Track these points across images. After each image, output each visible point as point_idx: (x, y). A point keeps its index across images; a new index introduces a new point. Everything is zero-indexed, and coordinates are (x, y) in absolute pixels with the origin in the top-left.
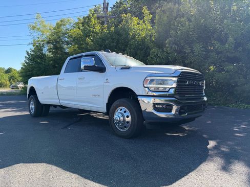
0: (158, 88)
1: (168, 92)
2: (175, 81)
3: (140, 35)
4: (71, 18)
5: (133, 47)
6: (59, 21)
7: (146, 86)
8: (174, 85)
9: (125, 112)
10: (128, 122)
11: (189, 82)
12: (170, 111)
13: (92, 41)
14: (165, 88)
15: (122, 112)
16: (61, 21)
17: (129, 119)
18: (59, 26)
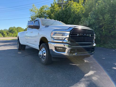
0: (59, 38)
1: (64, 40)
2: (68, 34)
3: (77, 11)
4: (47, 5)
5: (73, 17)
6: (41, 7)
7: (52, 36)
8: (68, 36)
9: (44, 50)
10: (45, 56)
11: (79, 35)
12: (64, 51)
13: (54, 15)
14: (63, 38)
15: (43, 50)
16: (43, 7)
17: (45, 55)
18: (41, 9)
